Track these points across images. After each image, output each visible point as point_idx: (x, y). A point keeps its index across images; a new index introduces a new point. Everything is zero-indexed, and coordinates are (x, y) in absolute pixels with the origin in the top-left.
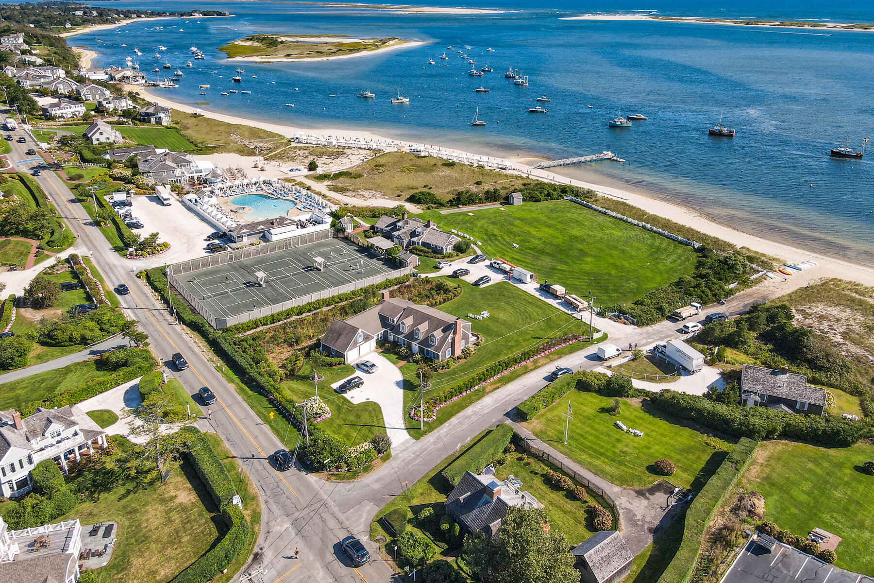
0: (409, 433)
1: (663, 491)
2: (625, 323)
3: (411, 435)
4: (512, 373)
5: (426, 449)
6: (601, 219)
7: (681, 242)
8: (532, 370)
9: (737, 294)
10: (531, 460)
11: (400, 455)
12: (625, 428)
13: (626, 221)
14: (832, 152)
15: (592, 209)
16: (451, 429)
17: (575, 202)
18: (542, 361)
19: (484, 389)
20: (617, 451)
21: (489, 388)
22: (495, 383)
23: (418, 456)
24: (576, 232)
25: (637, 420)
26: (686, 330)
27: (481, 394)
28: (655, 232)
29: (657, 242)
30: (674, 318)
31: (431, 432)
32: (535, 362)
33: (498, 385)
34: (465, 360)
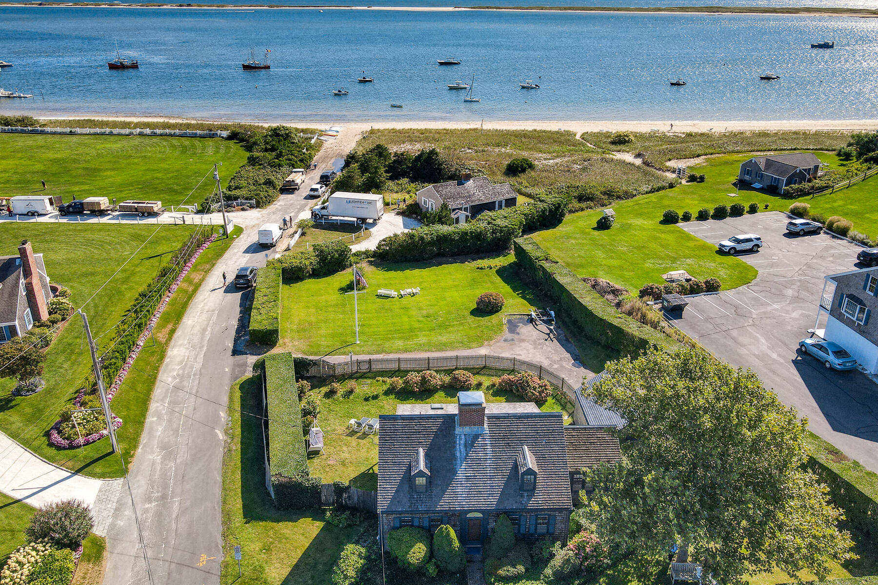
0: (94, 475)
1: (521, 325)
2: (243, 210)
3: (102, 476)
4: (173, 304)
5: (164, 476)
6: (74, 139)
7: (202, 137)
8: (195, 291)
9: (314, 158)
10: (351, 384)
11: (120, 523)
12: (394, 293)
13: (111, 134)
14: (243, 65)
15: (47, 133)
16: (170, 421)
17: (12, 132)
18: (197, 277)
19: (154, 341)
20: (421, 319)
21: (162, 336)
22: (161, 327)
23: (164, 497)
24: (51, 155)
25: (392, 282)
26: (316, 193)
27: (159, 351)
28: (161, 135)
29: (175, 141)
30: (289, 188)
31: (135, 447)
32: (189, 281)
33: (170, 326)
34: (66, 324)
